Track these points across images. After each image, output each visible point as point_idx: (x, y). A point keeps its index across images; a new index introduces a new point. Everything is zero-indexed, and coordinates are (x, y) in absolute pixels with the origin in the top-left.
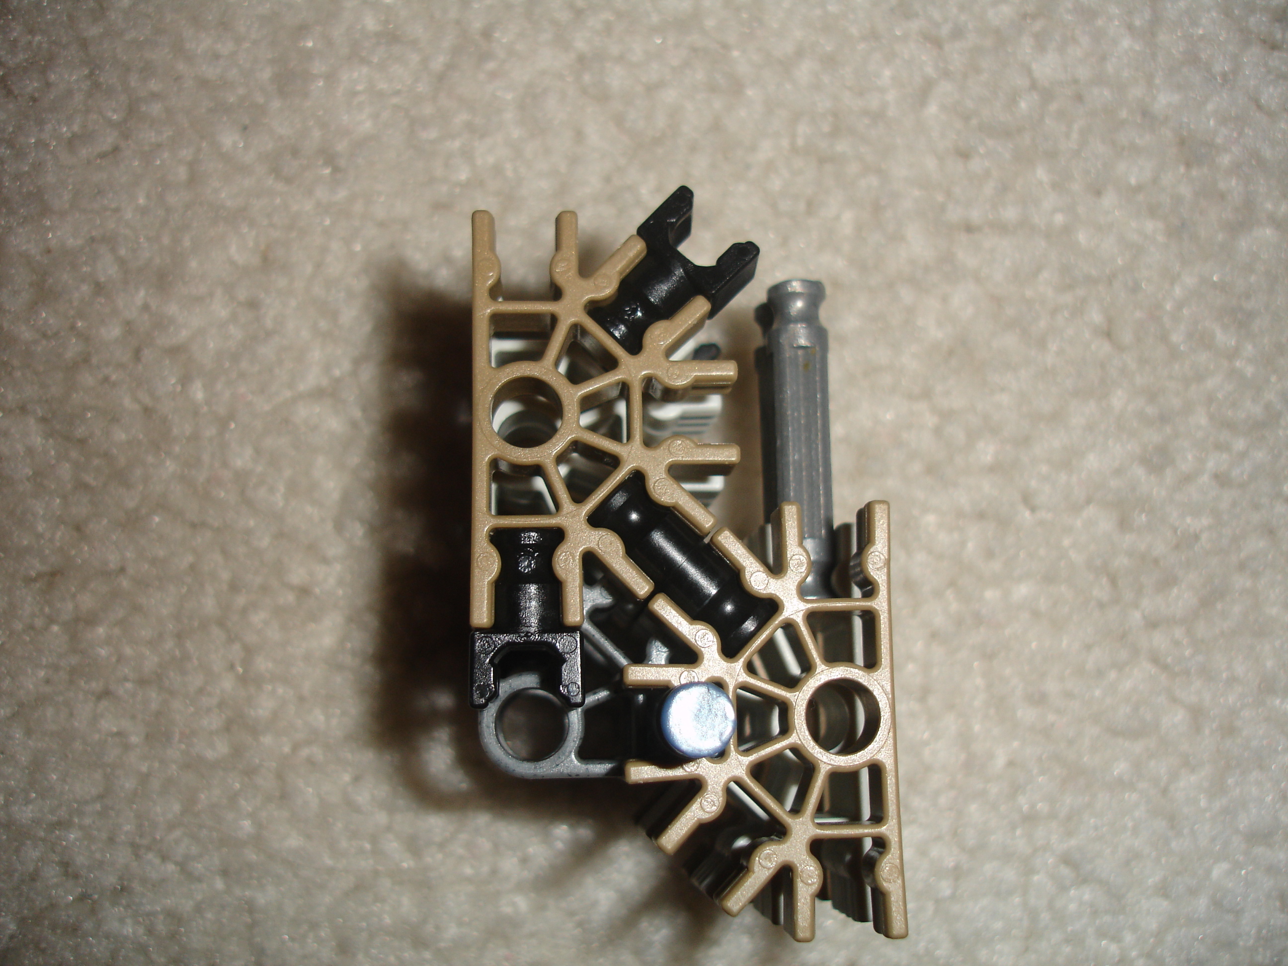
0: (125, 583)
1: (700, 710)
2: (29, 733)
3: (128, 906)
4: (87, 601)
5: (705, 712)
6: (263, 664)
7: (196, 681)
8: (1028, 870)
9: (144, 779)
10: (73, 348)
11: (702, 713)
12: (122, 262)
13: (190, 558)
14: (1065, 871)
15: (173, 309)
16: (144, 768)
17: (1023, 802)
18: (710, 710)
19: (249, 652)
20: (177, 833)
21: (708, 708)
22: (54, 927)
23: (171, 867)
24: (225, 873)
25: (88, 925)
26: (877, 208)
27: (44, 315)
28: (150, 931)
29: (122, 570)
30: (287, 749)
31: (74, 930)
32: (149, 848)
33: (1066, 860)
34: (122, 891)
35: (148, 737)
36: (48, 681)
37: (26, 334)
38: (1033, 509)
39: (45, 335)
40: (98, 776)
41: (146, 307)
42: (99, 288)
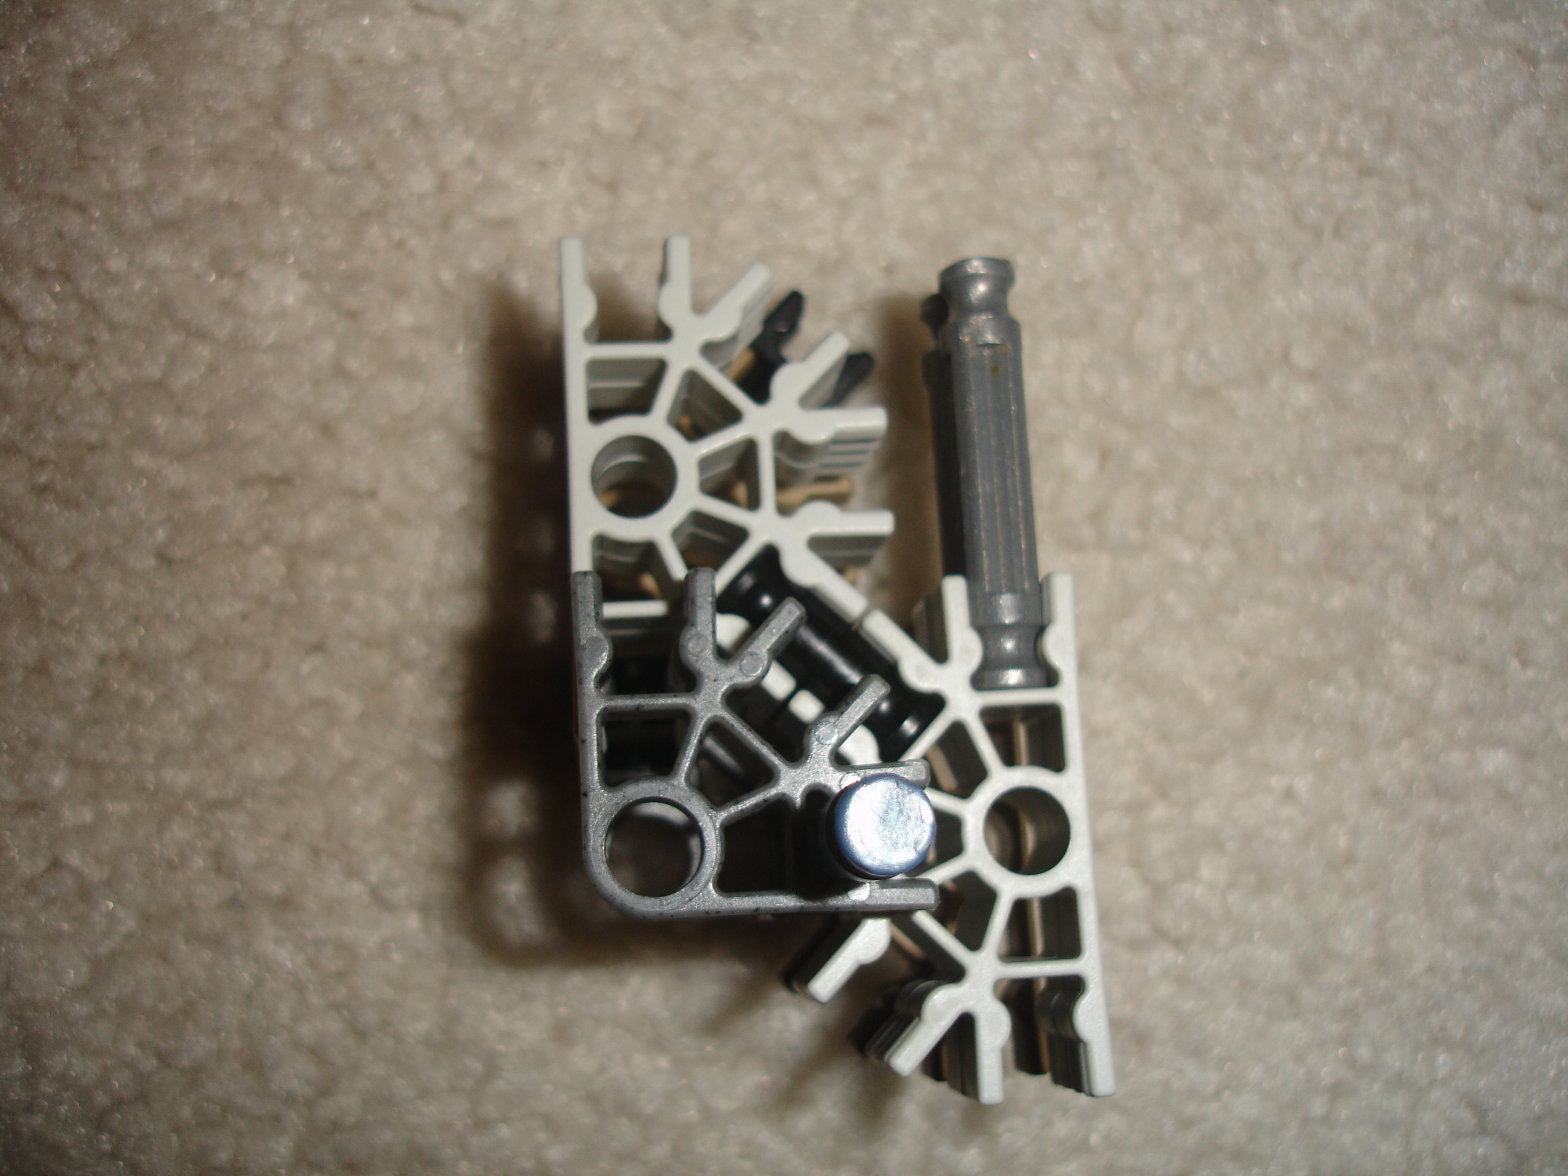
0: (372, 511)
1: (886, 812)
2: (207, 678)
4: (317, 527)
5: (893, 815)
10: (369, 194)
11: (890, 815)
12: (452, 95)
15: (505, 171)
18: (901, 811)
21: (898, 808)
23: (356, 888)
26: (1422, 247)
27: (339, 144)
29: (373, 494)
31: (216, 941)
34: (285, 904)
36: (245, 617)
37: (307, 161)
38: (1524, 663)
39: (332, 169)
41: (471, 162)
42: (416, 122)
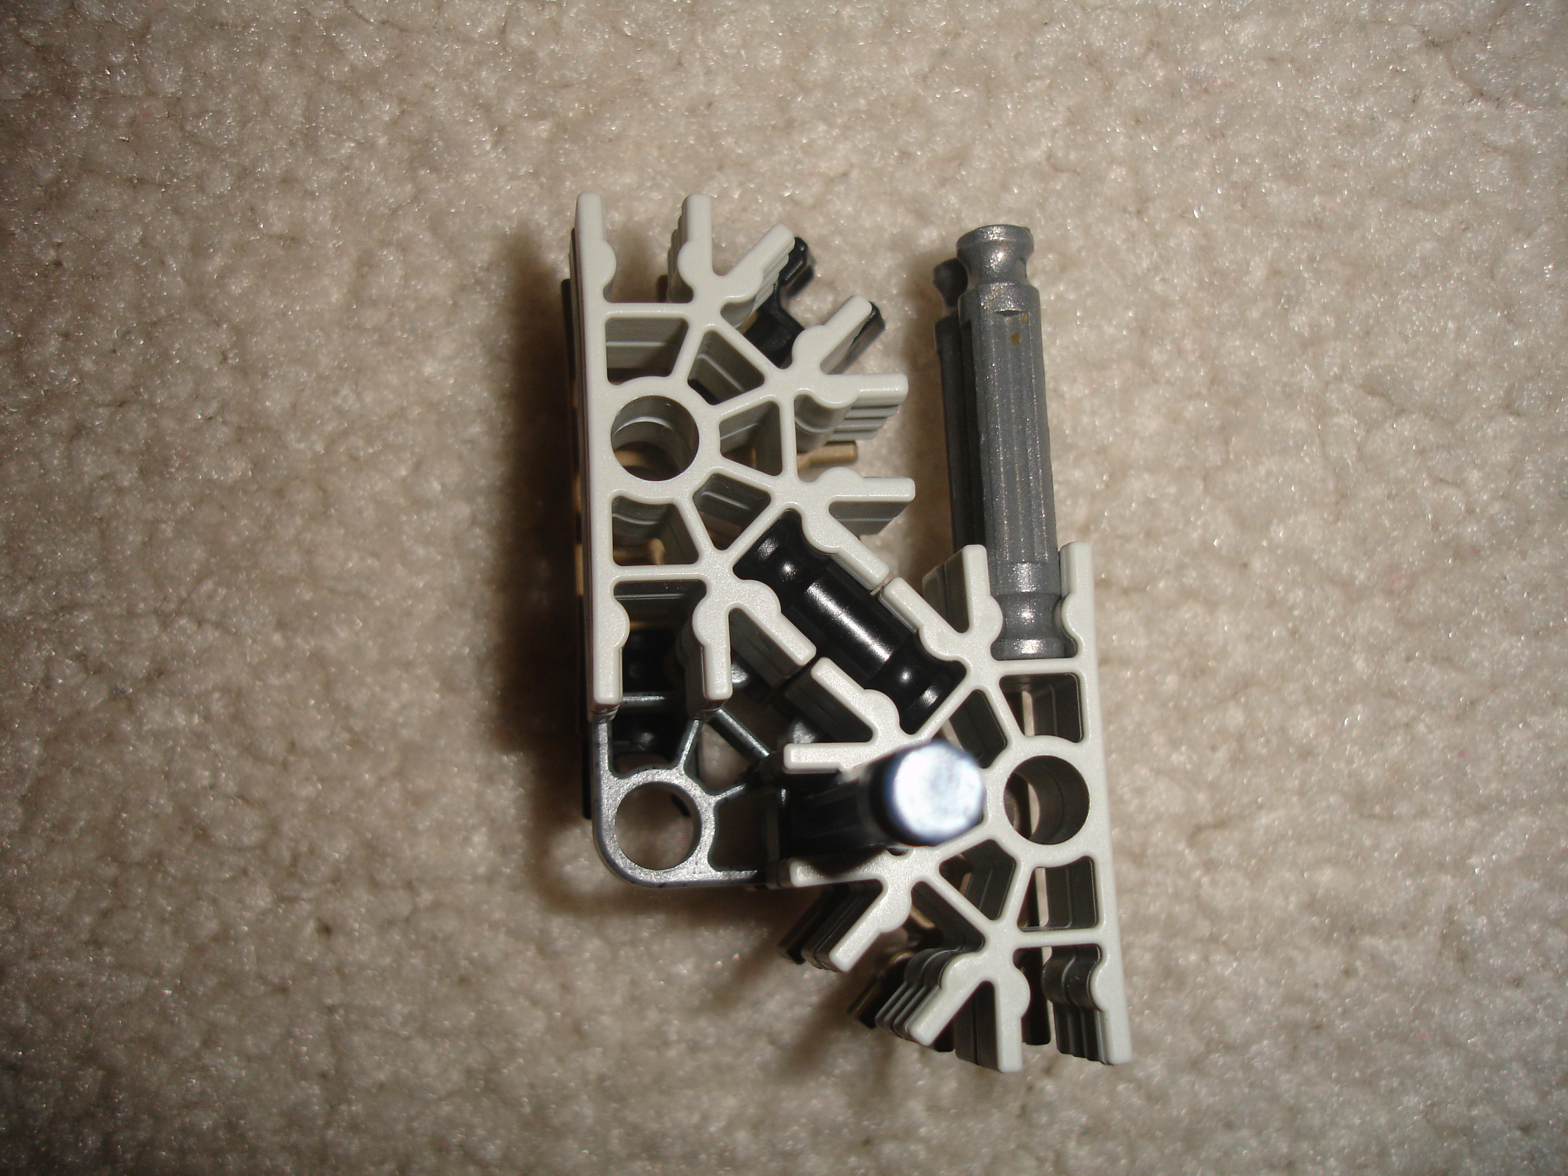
3: (172, 694)
6: (260, 344)
7: (184, 388)
8: (1323, 413)
9: (152, 527)
13: (137, 232)
14: (1374, 403)
16: (149, 515)
17: (1299, 321)
19: (240, 333)
20: (208, 586)
22: (84, 737)
24: (281, 625)
25: (127, 727)
28: (207, 718)
30: (320, 448)
32: (179, 613)
33: (1372, 387)
35: (143, 473)
40: (91, 535)
